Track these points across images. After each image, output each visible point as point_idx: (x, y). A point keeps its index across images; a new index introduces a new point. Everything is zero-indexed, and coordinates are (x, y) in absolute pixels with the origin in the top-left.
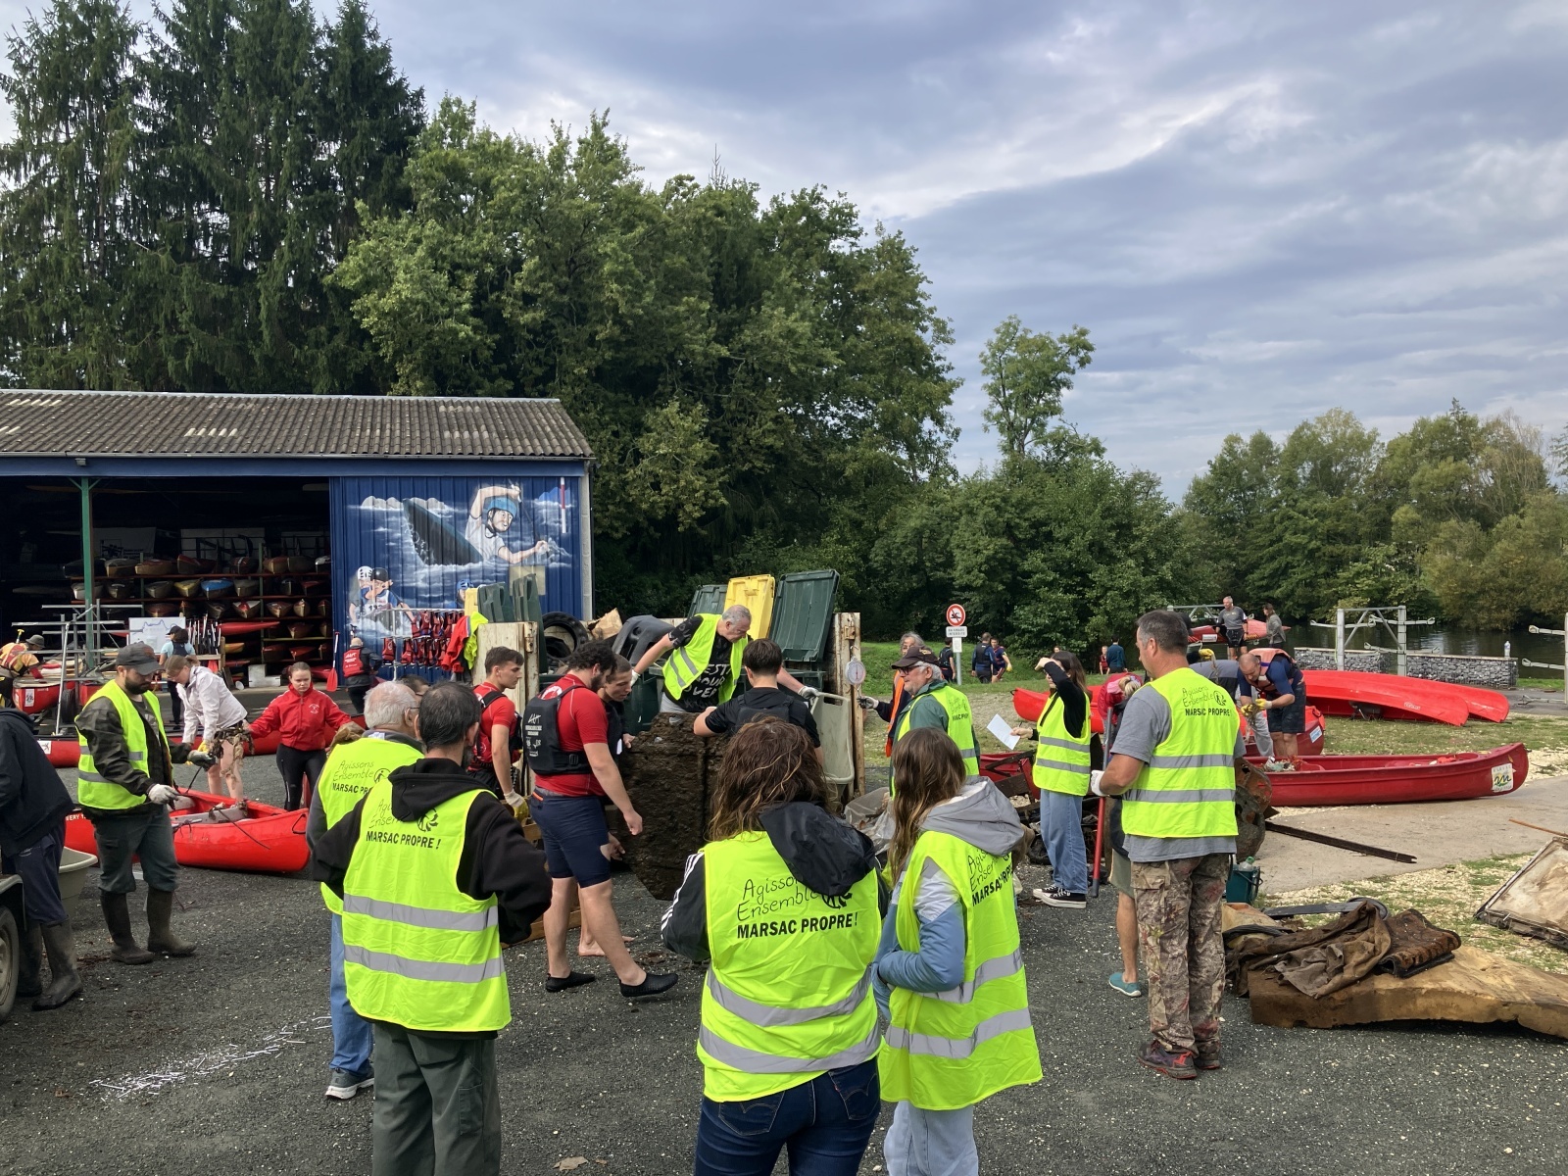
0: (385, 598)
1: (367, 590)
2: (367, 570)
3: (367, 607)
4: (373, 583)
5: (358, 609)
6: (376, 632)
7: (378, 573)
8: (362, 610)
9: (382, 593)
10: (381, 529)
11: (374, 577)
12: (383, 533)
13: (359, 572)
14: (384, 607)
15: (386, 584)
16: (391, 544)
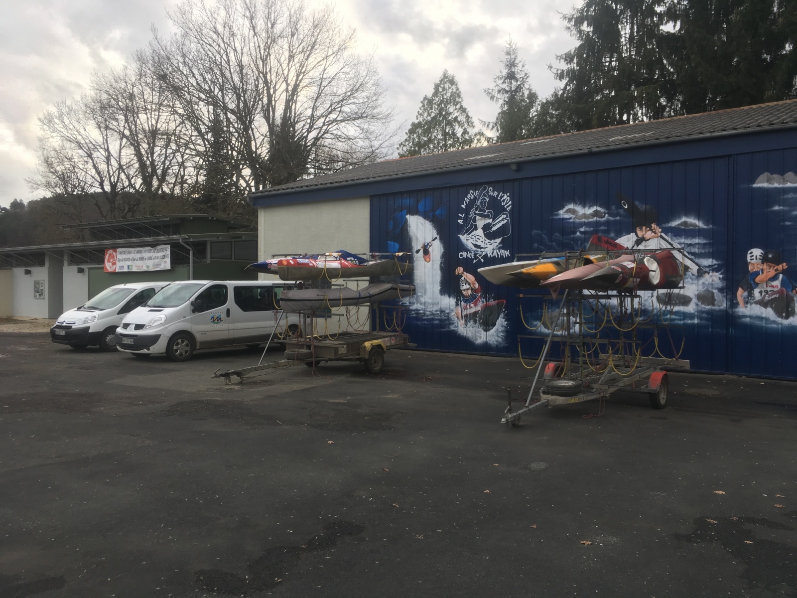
0: (777, 283)
1: (757, 274)
2: (757, 252)
3: (756, 292)
4: (765, 266)
5: (746, 294)
6: (767, 319)
7: (770, 256)
8: (751, 294)
9: (774, 278)
10: (776, 208)
11: (765, 259)
12: (779, 211)
13: (749, 256)
14: (774, 292)
15: (780, 267)
16: (788, 223)
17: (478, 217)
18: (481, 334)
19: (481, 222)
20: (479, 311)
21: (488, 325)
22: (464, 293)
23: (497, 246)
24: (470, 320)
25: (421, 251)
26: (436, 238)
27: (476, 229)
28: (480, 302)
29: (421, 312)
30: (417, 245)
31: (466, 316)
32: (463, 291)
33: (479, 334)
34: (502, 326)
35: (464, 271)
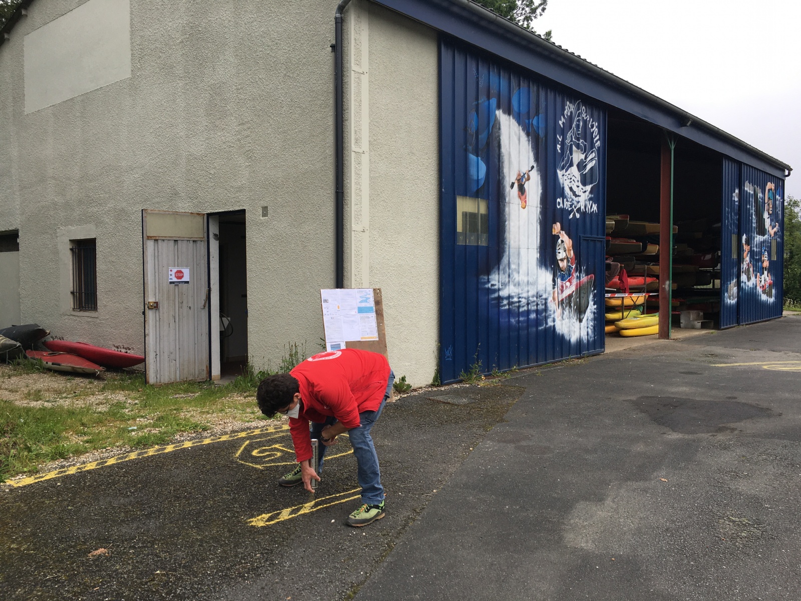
17: (574, 148)
18: (575, 328)
19: (578, 156)
20: (573, 292)
21: (580, 311)
22: (561, 264)
23: (588, 196)
24: (566, 307)
25: (516, 186)
26: (533, 167)
27: (571, 165)
28: (574, 278)
29: (516, 299)
30: (510, 176)
31: (563, 300)
32: (559, 262)
33: (573, 328)
34: (591, 312)
35: (561, 230)
